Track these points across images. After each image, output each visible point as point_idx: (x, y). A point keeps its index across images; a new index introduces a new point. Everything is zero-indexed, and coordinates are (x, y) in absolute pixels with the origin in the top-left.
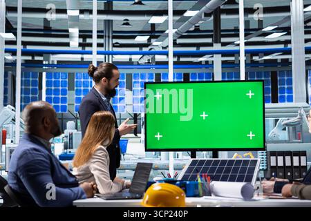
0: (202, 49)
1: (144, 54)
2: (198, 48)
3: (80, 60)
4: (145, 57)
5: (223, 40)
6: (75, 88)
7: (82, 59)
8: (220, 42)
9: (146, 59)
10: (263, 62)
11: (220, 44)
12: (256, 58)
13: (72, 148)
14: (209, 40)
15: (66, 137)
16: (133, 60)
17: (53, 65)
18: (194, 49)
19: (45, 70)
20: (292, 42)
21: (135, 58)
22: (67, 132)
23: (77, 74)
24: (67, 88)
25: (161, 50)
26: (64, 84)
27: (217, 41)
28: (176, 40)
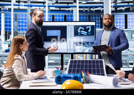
0: (70, 5)
1: (45, 7)
2: (68, 5)
6: (18, 21)
7: (19, 8)
8: (76, 2)
10: (94, 11)
12: (92, 9)
14: (72, 1)
17: (6, 10)
18: (66, 5)
19: (3, 13)
20: (104, 3)
21: (42, 8)
23: (18, 14)
25: (52, 5)
28: (57, 1)
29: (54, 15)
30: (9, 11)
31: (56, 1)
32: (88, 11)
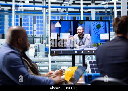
1: (62, 8)
2: (87, 5)
3: (34, 9)
4: (63, 9)
5: (96, 2)
6: (37, 23)
7: (35, 9)
8: (94, 3)
9: (63, 10)
11: (94, 4)
13: (39, 52)
14: (90, 2)
15: (36, 46)
16: (58, 10)
20: (121, 4)
21: (59, 9)
22: (36, 44)
24: (33, 23)
25: (69, 6)
26: (31, 21)
27: (93, 2)
28: (75, 1)
29: (76, 17)
30: (24, 13)
31: (73, 1)
32: (110, 12)
